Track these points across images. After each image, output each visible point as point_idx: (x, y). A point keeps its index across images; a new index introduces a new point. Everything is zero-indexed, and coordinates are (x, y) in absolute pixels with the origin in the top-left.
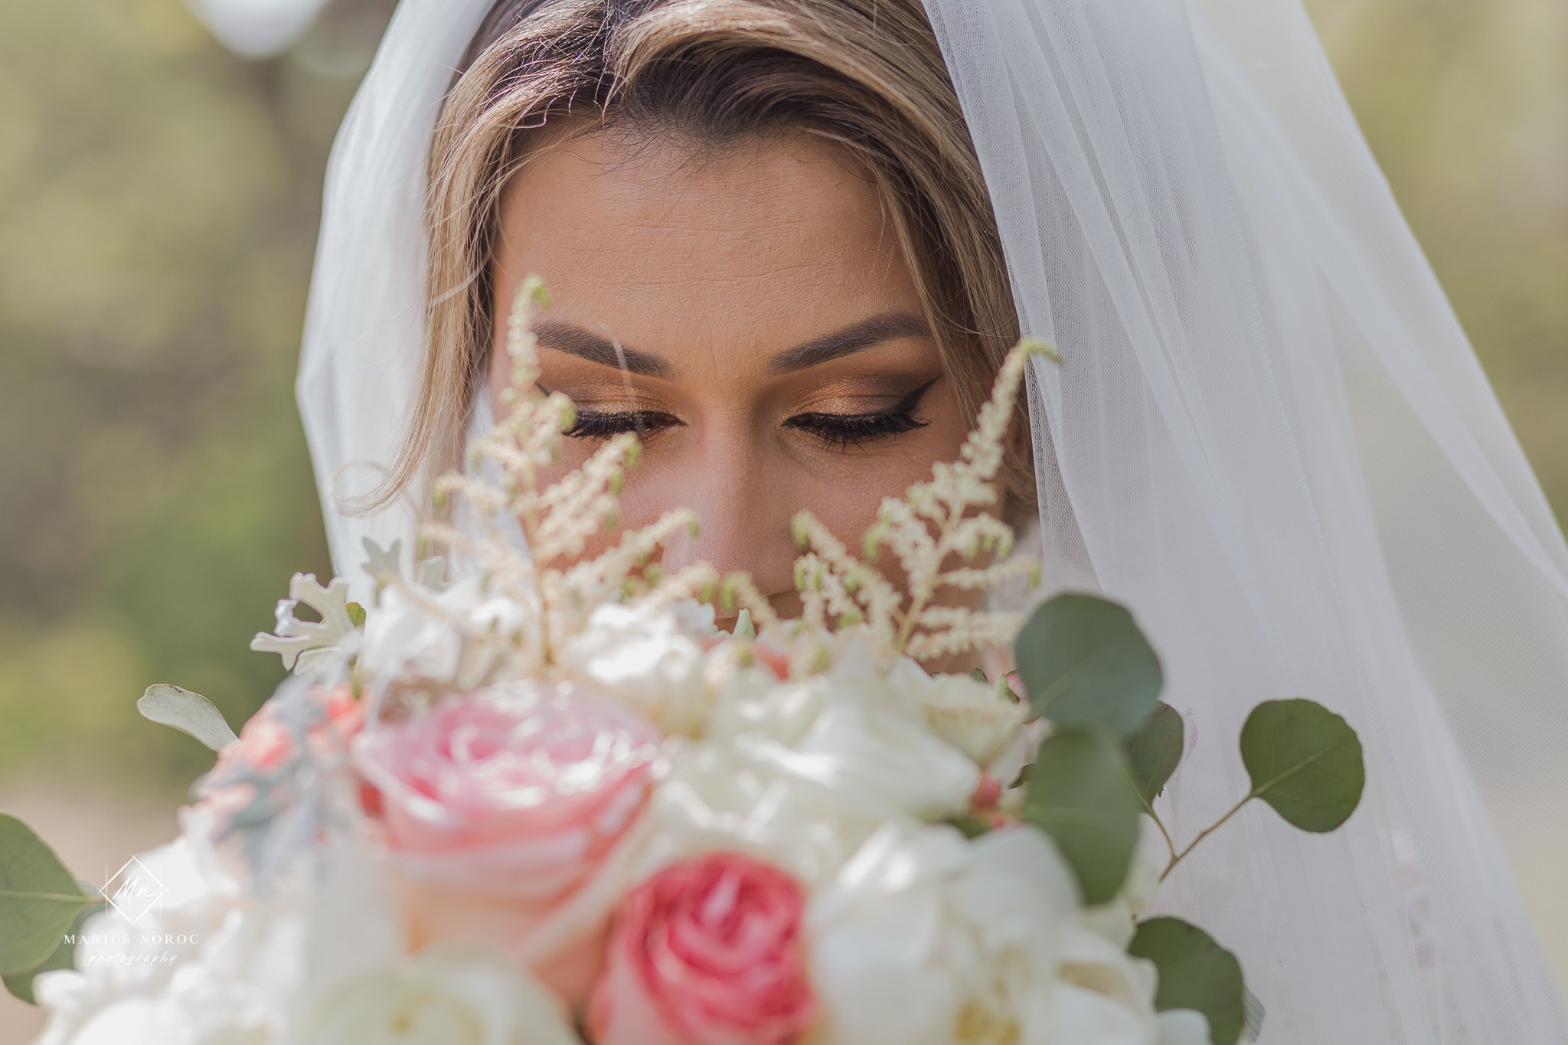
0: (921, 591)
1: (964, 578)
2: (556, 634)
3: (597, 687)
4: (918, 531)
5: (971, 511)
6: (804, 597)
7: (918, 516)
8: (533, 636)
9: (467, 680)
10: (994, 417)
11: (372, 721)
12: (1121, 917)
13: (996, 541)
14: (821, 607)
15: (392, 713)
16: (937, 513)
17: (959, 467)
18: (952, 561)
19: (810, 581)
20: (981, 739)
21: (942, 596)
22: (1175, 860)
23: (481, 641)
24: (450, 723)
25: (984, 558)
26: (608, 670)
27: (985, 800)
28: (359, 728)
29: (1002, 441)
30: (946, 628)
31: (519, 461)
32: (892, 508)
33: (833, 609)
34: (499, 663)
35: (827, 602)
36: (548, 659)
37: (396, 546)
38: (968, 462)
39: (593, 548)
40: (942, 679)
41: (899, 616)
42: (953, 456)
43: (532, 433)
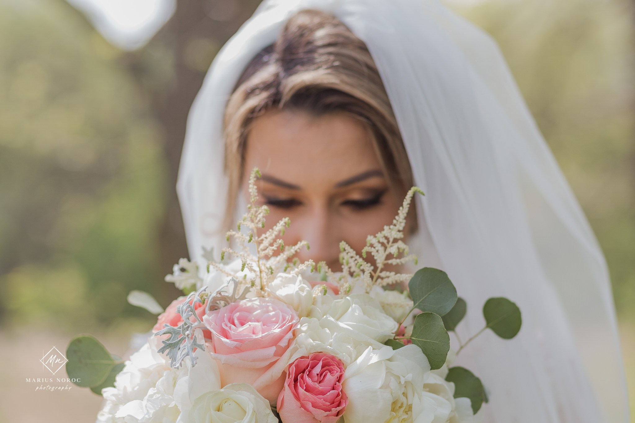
0: (380, 265)
1: (394, 262)
2: (264, 280)
3: (278, 298)
4: (379, 247)
5: (395, 241)
6: (343, 267)
7: (379, 242)
8: (258, 282)
9: (237, 297)
10: (403, 211)
11: (207, 311)
12: (444, 370)
13: (404, 250)
14: (348, 270)
15: (214, 308)
16: (385, 241)
17: (392, 227)
18: (389, 256)
19: (344, 261)
20: (399, 312)
21: (387, 267)
22: (462, 348)
23: (241, 283)
24: (232, 311)
25: (401, 255)
26: (282, 292)
27: (400, 333)
28: (204, 313)
29: (406, 218)
30: (388, 277)
31: (252, 225)
32: (370, 239)
33: (352, 270)
34: (247, 290)
35: (350, 268)
36: (262, 289)
37: (212, 249)
38: (395, 225)
39: (276, 253)
40: (387, 292)
41: (373, 274)
42: (390, 223)
43: (256, 217)
